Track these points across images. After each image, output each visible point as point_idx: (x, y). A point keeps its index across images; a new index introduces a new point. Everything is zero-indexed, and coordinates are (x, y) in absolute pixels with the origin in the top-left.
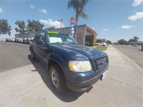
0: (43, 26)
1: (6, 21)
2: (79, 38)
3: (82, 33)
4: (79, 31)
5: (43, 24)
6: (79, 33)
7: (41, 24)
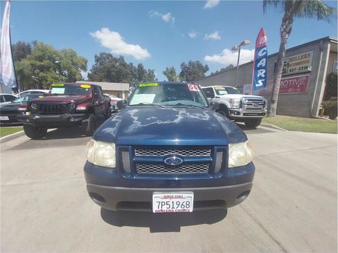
0: (207, 69)
1: (153, 73)
2: (295, 87)
3: (309, 69)
4: (298, 64)
5: (206, 65)
6: (297, 71)
7: (202, 67)
